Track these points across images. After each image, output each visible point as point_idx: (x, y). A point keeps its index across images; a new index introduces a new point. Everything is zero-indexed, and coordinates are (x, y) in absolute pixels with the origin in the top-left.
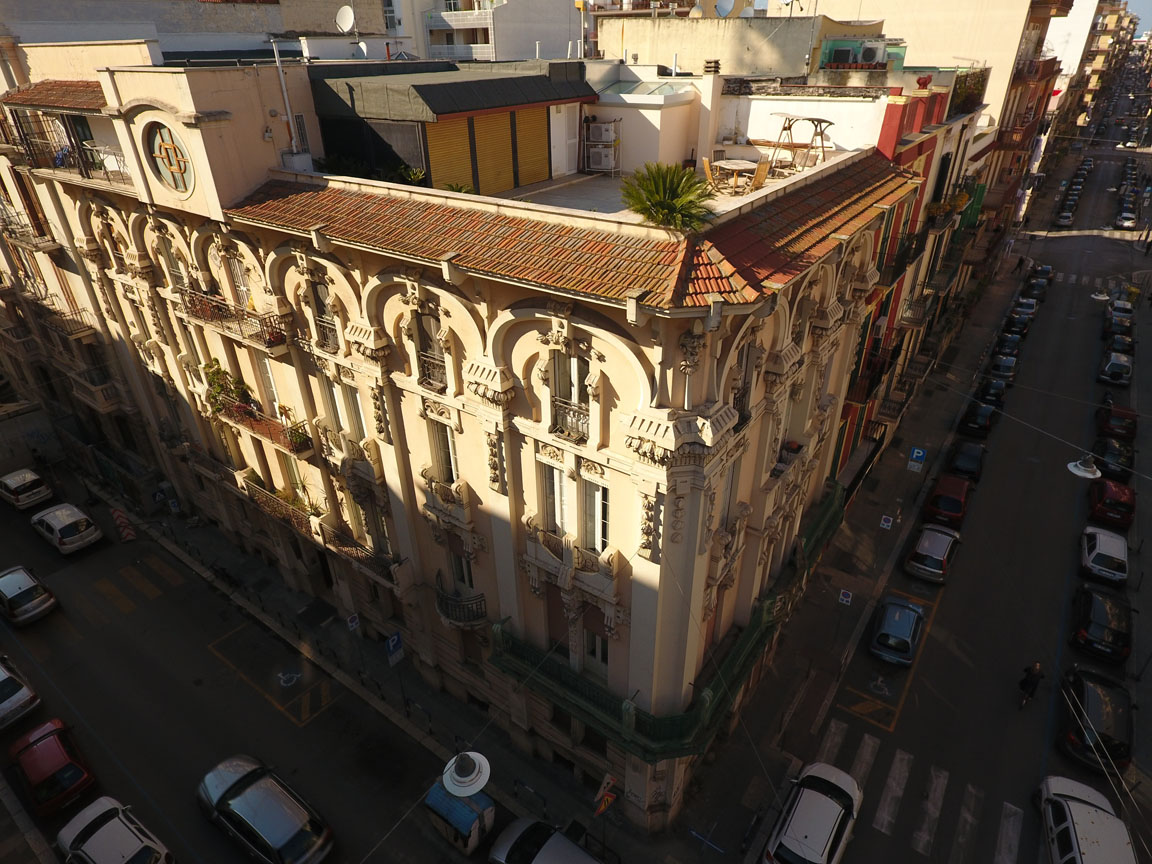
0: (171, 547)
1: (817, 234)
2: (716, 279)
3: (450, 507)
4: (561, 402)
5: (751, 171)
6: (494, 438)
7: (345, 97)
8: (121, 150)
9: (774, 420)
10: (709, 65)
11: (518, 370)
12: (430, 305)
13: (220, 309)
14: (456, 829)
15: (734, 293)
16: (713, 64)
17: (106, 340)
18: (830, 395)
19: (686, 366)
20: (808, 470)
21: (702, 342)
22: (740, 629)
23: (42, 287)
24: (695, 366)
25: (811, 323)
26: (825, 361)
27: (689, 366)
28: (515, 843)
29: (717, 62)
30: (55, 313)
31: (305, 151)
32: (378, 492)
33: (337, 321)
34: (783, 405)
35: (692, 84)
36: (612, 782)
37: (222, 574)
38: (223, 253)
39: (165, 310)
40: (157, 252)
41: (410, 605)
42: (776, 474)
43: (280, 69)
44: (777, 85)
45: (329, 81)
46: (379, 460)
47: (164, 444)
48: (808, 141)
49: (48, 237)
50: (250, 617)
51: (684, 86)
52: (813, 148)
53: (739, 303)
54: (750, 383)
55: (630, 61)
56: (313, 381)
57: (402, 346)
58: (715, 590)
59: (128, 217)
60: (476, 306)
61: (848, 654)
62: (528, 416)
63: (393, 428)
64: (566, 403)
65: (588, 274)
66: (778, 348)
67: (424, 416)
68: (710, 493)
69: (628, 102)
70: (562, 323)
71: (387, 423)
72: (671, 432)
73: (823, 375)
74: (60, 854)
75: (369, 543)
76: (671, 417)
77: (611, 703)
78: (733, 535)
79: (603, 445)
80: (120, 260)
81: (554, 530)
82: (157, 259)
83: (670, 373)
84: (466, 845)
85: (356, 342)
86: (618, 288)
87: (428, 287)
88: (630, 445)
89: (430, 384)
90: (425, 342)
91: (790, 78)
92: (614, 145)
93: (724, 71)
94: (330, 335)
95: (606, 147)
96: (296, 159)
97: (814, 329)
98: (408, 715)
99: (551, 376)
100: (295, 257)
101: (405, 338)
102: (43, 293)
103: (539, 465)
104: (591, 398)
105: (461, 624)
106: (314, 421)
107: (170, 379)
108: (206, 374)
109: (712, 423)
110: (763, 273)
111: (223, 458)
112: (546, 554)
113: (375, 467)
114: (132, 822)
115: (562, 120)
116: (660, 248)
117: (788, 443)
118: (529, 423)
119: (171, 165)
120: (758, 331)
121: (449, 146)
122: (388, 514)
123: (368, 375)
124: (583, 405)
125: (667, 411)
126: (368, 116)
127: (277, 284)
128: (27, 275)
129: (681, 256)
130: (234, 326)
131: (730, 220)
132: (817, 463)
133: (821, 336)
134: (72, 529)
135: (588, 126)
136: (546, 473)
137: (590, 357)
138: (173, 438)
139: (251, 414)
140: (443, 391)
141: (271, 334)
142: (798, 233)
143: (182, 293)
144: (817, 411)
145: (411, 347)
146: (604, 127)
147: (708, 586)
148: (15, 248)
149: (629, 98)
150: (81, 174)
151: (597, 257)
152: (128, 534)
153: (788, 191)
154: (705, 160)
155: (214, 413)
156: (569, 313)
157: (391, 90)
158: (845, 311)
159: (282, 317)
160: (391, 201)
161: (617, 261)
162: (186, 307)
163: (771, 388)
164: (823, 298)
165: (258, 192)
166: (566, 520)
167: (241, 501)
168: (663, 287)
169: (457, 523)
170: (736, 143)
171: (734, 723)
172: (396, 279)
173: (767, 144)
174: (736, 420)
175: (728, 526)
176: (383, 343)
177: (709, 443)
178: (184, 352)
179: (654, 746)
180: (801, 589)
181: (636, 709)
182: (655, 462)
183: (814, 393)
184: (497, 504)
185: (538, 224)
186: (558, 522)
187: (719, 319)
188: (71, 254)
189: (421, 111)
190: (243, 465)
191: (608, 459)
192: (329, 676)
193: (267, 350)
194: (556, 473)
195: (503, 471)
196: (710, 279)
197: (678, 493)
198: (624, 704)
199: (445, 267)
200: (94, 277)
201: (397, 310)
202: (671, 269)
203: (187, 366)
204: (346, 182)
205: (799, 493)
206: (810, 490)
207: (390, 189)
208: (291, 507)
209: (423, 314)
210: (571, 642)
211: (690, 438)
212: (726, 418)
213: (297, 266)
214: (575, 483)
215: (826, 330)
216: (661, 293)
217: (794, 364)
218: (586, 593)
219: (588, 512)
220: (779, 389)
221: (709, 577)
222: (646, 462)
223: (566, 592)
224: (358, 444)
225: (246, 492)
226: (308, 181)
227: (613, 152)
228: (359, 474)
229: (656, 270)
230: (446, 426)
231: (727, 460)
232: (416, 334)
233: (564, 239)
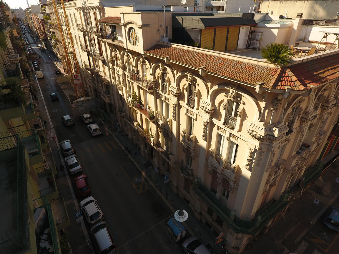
0: (116, 139)
1: (331, 72)
2: (290, 81)
3: (189, 142)
4: (228, 116)
5: (308, 50)
6: (206, 124)
7: (180, 22)
8: (122, 34)
9: (301, 134)
10: (299, 15)
11: (217, 104)
12: (194, 82)
13: (138, 78)
14: (174, 234)
15: (296, 87)
16: (300, 15)
17: (111, 84)
18: (324, 131)
19: (273, 109)
20: (311, 155)
21: (280, 102)
22: (275, 201)
23: (99, 69)
24: (276, 110)
25: (322, 104)
26: (325, 118)
27: (274, 110)
28: (190, 243)
29: (302, 14)
30: (101, 76)
31: (167, 37)
32: (170, 134)
33: (167, 84)
34: (306, 130)
35: (291, 21)
36: (223, 235)
37: (127, 149)
38: (142, 63)
39: (125, 77)
40: (126, 62)
41: (173, 168)
42: (298, 153)
43: (165, 13)
44: (324, 22)
45: (177, 17)
46: (172, 125)
47: (119, 112)
48: (333, 42)
49: (102, 57)
50: (131, 161)
51: (288, 22)
52: (334, 44)
53: (297, 90)
54: (295, 120)
55: (270, 14)
56: (158, 100)
57: (184, 93)
58: (269, 185)
59: (121, 52)
60: (207, 83)
61: (314, 221)
62: (217, 118)
63: (177, 117)
64: (230, 116)
65: (245, 76)
66: (308, 110)
67: (186, 114)
68: (273, 153)
69: (267, 26)
70: (233, 91)
71: (176, 115)
72: (263, 130)
73: (324, 123)
74: (80, 207)
75: (165, 148)
76: (264, 125)
77: (227, 212)
78: (279, 169)
79: (240, 131)
80: (117, 64)
81: (218, 154)
82: (126, 64)
83: (267, 111)
84: (176, 239)
85: (171, 91)
86: (254, 81)
87: (194, 77)
88: (249, 132)
89: (190, 105)
90: (190, 93)
91: (330, 20)
92: (260, 40)
93: (304, 17)
94: (165, 88)
95: (257, 40)
96: (165, 38)
97: (323, 106)
98: (167, 198)
99: (227, 107)
100: (160, 65)
101: (185, 91)
102: (99, 71)
103: (218, 134)
104: (238, 116)
105: (186, 176)
106: (157, 111)
107: (123, 96)
108: (132, 95)
109: (279, 130)
110: (308, 82)
111: (132, 119)
112: (215, 161)
113: (170, 127)
114: (96, 205)
115: (244, 31)
116: (271, 70)
117: (305, 144)
118: (217, 121)
119: (133, 38)
120: (302, 102)
121: (208, 37)
122: (171, 141)
123: (173, 100)
124: (235, 117)
125: (263, 123)
126: (186, 27)
127: (154, 73)
128: (96, 66)
129: (278, 73)
130: (141, 83)
131: (298, 64)
132: (315, 153)
133: (325, 109)
134: (95, 130)
135: (252, 35)
136: (220, 137)
137: (240, 103)
138: (121, 111)
139: (141, 107)
140: (193, 108)
141: (150, 86)
142: (323, 70)
143: (130, 73)
144: (319, 135)
145: (186, 94)
146: (257, 34)
147: (267, 183)
148: (95, 59)
149: (267, 25)
150: (112, 40)
151: (249, 71)
152: (107, 134)
153: (322, 56)
154: (292, 46)
155: (132, 106)
156: (236, 88)
157: (194, 19)
158: (336, 102)
159: (153, 82)
160: (188, 51)
161: (255, 73)
162: (130, 77)
163: (302, 123)
164: (329, 96)
165: (153, 47)
166: (223, 152)
167: (134, 130)
168: (270, 82)
169: (190, 147)
170: (304, 41)
171: (267, 231)
172: (186, 74)
173: (316, 42)
174: (287, 131)
175: (277, 166)
176: (179, 92)
177: (276, 136)
178: (128, 89)
179: (238, 228)
180: (300, 194)
181: (235, 215)
182: (256, 139)
183: (318, 128)
184: (203, 144)
185: (231, 60)
186: (220, 152)
187: (288, 94)
188: (107, 61)
189: (202, 26)
190: (137, 121)
191: (240, 136)
192: (148, 182)
193: (148, 91)
194: (223, 137)
195: (206, 134)
196: (287, 81)
197: (262, 150)
198: (231, 213)
199: (200, 70)
200: (111, 68)
201: (184, 83)
202: (274, 77)
203: (128, 93)
204: (176, 45)
205: (306, 161)
206: (310, 162)
207: (188, 47)
208: (147, 134)
209: (191, 85)
210: (217, 190)
211: (270, 133)
212: (284, 129)
213: (160, 68)
214: (228, 141)
215: (328, 107)
216: (269, 84)
217: (313, 116)
218: (226, 176)
219: (230, 151)
220: (305, 124)
221: (267, 181)
222: (253, 138)
223: (219, 174)
224: (167, 120)
225: (136, 128)
226: (167, 45)
227: (259, 42)
228: (166, 128)
229: (268, 77)
230: (192, 118)
231: (281, 144)
232: (188, 90)
233: (239, 65)
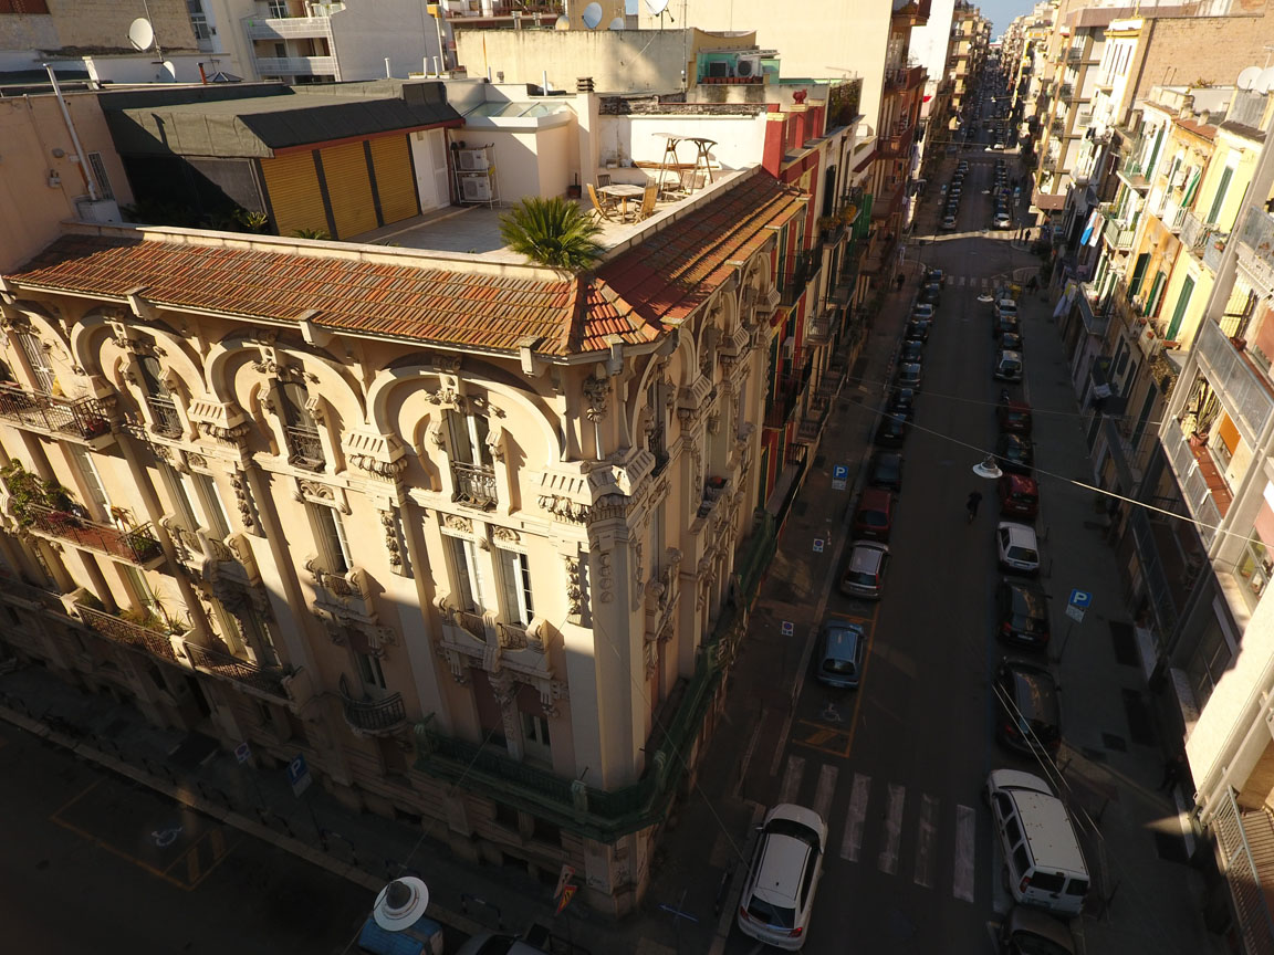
1: (712, 262)
2: (613, 319)
3: (347, 600)
4: (461, 466)
5: (639, 197)
6: (390, 515)
7: (153, 130)
9: (693, 458)
10: (582, 83)
11: (408, 434)
12: (293, 371)
13: (14, 398)
15: (634, 332)
16: (586, 82)
18: (747, 423)
19: (594, 414)
20: (735, 505)
21: (606, 387)
22: (686, 681)
24: (603, 412)
25: (718, 353)
26: (737, 391)
27: (597, 414)
29: (590, 80)
31: (108, 197)
32: (255, 595)
33: (177, 400)
34: (701, 440)
35: (566, 104)
36: (571, 873)
37: (59, 724)
38: (9, 329)
41: (312, 721)
42: (703, 513)
43: (61, 100)
44: (655, 103)
45: (129, 112)
46: (251, 558)
48: (694, 162)
51: (558, 106)
52: (699, 168)
53: (639, 343)
54: (663, 422)
55: (495, 80)
56: (154, 473)
57: (263, 421)
58: (654, 645)
60: (349, 368)
61: (798, 686)
62: (426, 486)
63: (264, 517)
64: (467, 467)
65: (473, 324)
66: (688, 382)
67: (301, 499)
68: (635, 545)
69: (499, 125)
70: (451, 379)
71: (256, 513)
72: (586, 486)
73: (738, 404)
75: (251, 656)
76: (584, 469)
77: (558, 787)
78: (666, 584)
79: (515, 507)
81: (471, 608)
83: (577, 422)
85: (204, 423)
86: (509, 337)
87: (287, 351)
88: (544, 505)
89: (306, 463)
90: (291, 415)
91: (668, 95)
92: (490, 174)
93: (599, 89)
94: (169, 417)
95: (480, 175)
96: (96, 207)
97: (722, 357)
98: (326, 849)
99: (447, 438)
100: (111, 327)
101: (265, 412)
103: (446, 538)
104: (495, 459)
105: (377, 732)
106: (161, 522)
108: (5, 480)
109: (629, 471)
110: (661, 308)
111: (45, 585)
112: (467, 639)
113: (248, 567)
115: (426, 148)
116: (550, 289)
117: (712, 479)
118: (429, 493)
120: (664, 368)
121: (293, 183)
122: (271, 619)
123: (224, 461)
124: (487, 466)
125: (579, 463)
126: (185, 152)
127: (89, 361)
129: (573, 297)
130: (37, 417)
131: (621, 254)
132: (743, 495)
133: (730, 364)
135: (457, 153)
136: (455, 547)
137: (488, 414)
139: (75, 523)
140: (321, 468)
141: (89, 423)
142: (692, 262)
144: (737, 442)
145: (274, 422)
146: (475, 153)
147: (647, 642)
149: (499, 121)
151: (482, 304)
153: (678, 217)
154: (590, 186)
155: (21, 527)
156: (458, 368)
157: (211, 121)
158: (751, 337)
159: (101, 400)
160: (229, 254)
161: (504, 307)
163: (686, 424)
164: (727, 325)
165: (49, 251)
166: (484, 596)
167: (74, 630)
168: (557, 332)
169: (356, 617)
170: (620, 166)
171: (694, 778)
172: (246, 345)
173: (653, 166)
174: (653, 465)
175: (660, 576)
176: (238, 420)
177: (627, 493)
179: (610, 824)
180: (743, 628)
181: (587, 788)
182: (573, 520)
183: (731, 424)
184: (403, 589)
185: (409, 270)
186: (475, 598)
187: (621, 361)
189: (253, 145)
190: (71, 586)
191: (522, 524)
193: (87, 443)
194: (466, 545)
195: (404, 551)
196: (606, 320)
197: (602, 549)
198: (573, 785)
199: (304, 328)
201: (251, 381)
202: (564, 312)
204: (166, 234)
205: (728, 529)
206: (740, 524)
207: (223, 239)
208: (143, 629)
209: (284, 383)
210: (506, 730)
211: (607, 490)
212: (642, 463)
213: (115, 338)
214: (489, 553)
215: (735, 357)
216: (556, 339)
217: (706, 397)
218: (517, 672)
219: (507, 583)
220: (694, 425)
221: (647, 633)
222: (563, 521)
223: (494, 675)
224: (222, 542)
225: (80, 619)
226: (118, 234)
227: (488, 181)
228: (228, 577)
229: (548, 314)
230: (330, 508)
231: (650, 507)
232: (278, 406)
233: (443, 285)
